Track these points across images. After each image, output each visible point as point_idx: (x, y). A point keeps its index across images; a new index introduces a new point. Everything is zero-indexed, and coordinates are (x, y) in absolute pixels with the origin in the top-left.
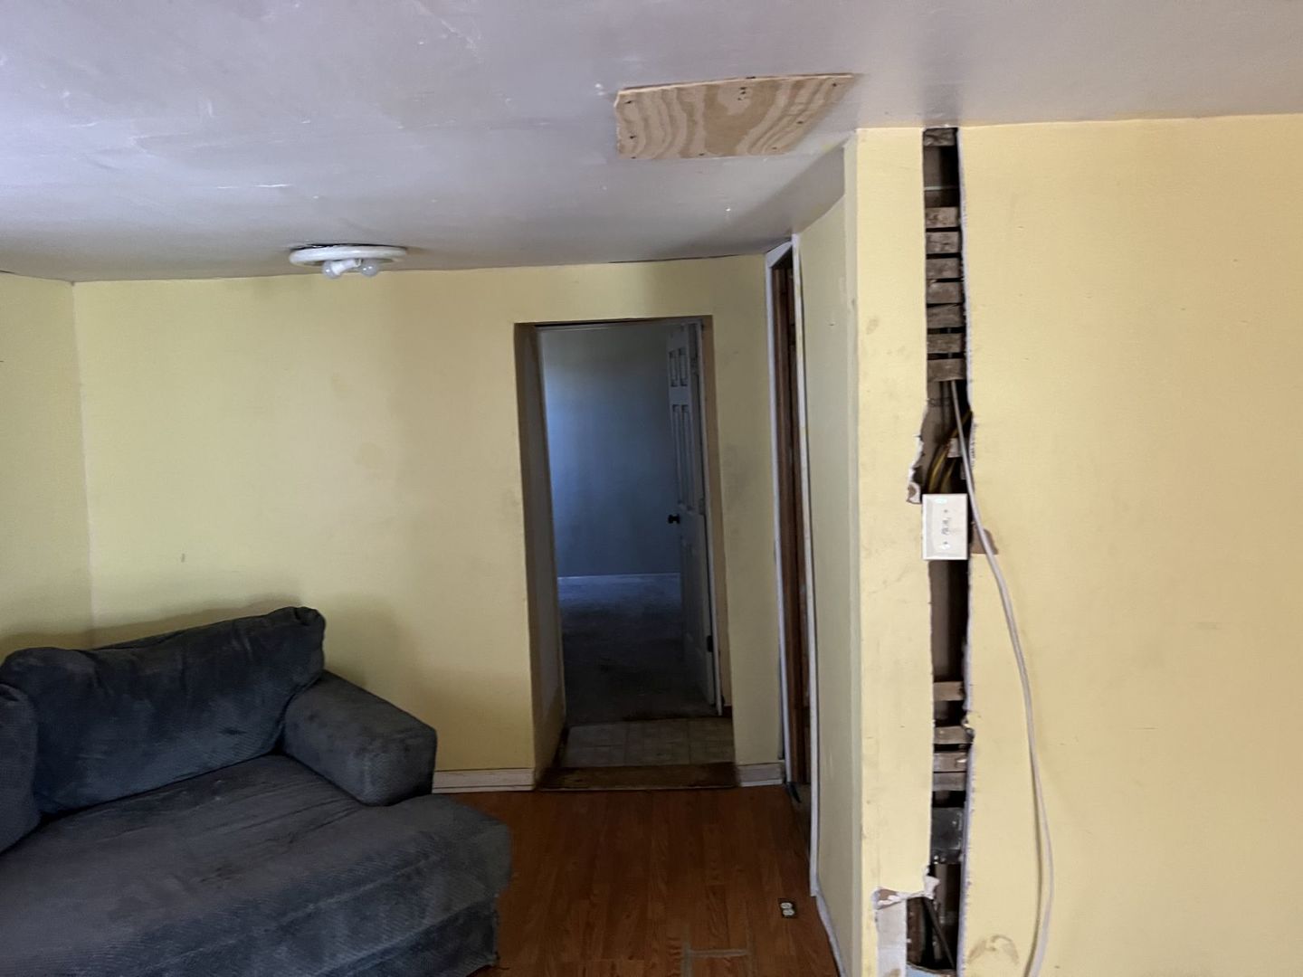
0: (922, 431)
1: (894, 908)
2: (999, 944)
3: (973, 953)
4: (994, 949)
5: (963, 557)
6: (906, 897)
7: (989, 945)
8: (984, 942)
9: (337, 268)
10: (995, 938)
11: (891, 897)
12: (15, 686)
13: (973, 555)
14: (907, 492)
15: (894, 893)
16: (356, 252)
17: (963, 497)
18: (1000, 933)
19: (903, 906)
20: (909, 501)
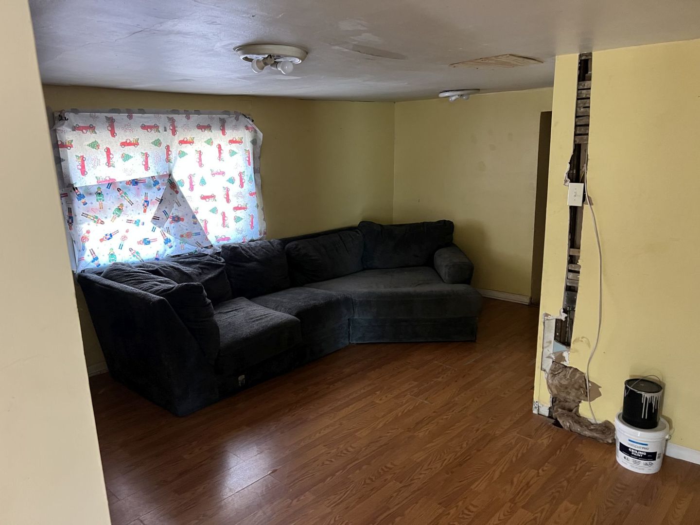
0: (571, 161)
1: (551, 321)
2: (584, 340)
3: (574, 341)
4: (582, 341)
5: (580, 205)
6: (555, 318)
7: (580, 339)
8: (579, 338)
9: (453, 98)
10: (583, 338)
11: (549, 316)
12: (360, 231)
13: (584, 205)
14: (564, 182)
15: (550, 315)
16: (459, 93)
17: (583, 184)
18: (585, 336)
19: (554, 321)
20: (564, 185)
